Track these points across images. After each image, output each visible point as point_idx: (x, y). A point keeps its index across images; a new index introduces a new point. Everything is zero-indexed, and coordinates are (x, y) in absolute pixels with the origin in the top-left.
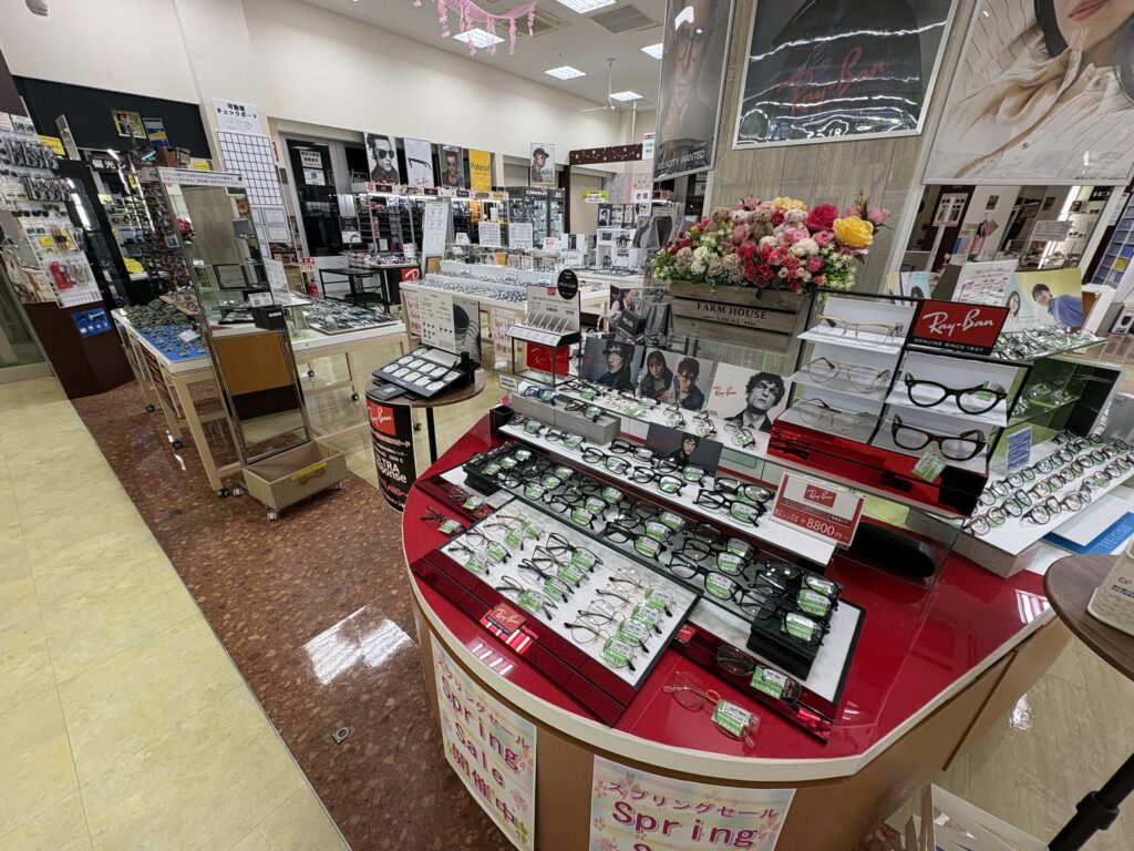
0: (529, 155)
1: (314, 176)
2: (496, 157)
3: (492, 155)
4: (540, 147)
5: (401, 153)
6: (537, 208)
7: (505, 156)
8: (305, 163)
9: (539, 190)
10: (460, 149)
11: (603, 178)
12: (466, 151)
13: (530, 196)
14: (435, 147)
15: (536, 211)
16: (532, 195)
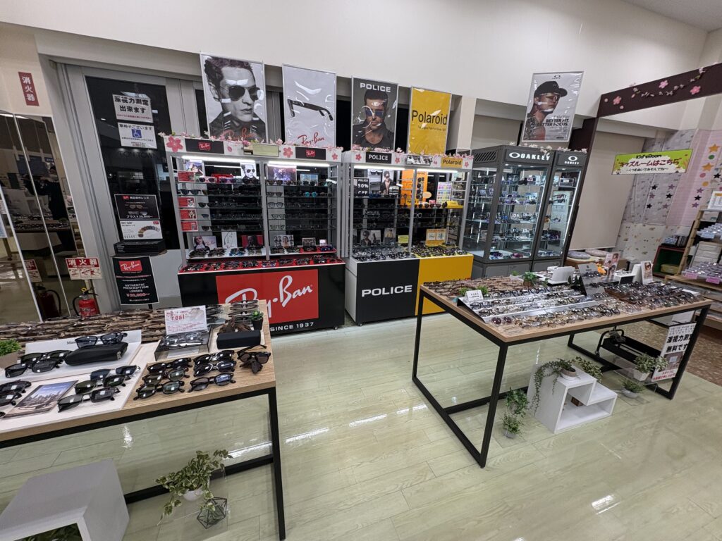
0: (524, 98)
1: (137, 134)
2: (463, 102)
3: (457, 99)
4: (550, 78)
5: (275, 93)
6: (525, 182)
7: (479, 102)
8: (120, 115)
9: (537, 151)
10: (393, 86)
11: (646, 140)
12: (406, 92)
13: (514, 162)
14: (343, 82)
15: (521, 188)
16: (520, 161)
